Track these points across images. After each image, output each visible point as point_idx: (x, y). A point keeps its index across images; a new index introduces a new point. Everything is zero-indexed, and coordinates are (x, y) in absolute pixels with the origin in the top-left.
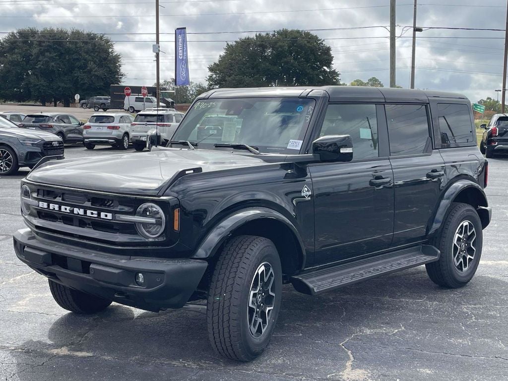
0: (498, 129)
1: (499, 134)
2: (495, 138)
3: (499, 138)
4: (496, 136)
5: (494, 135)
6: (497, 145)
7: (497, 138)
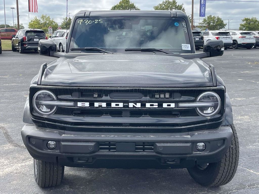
0: (27, 37)
1: (27, 40)
2: (26, 42)
3: (28, 42)
4: (26, 41)
5: (25, 41)
6: (27, 46)
7: (27, 42)
